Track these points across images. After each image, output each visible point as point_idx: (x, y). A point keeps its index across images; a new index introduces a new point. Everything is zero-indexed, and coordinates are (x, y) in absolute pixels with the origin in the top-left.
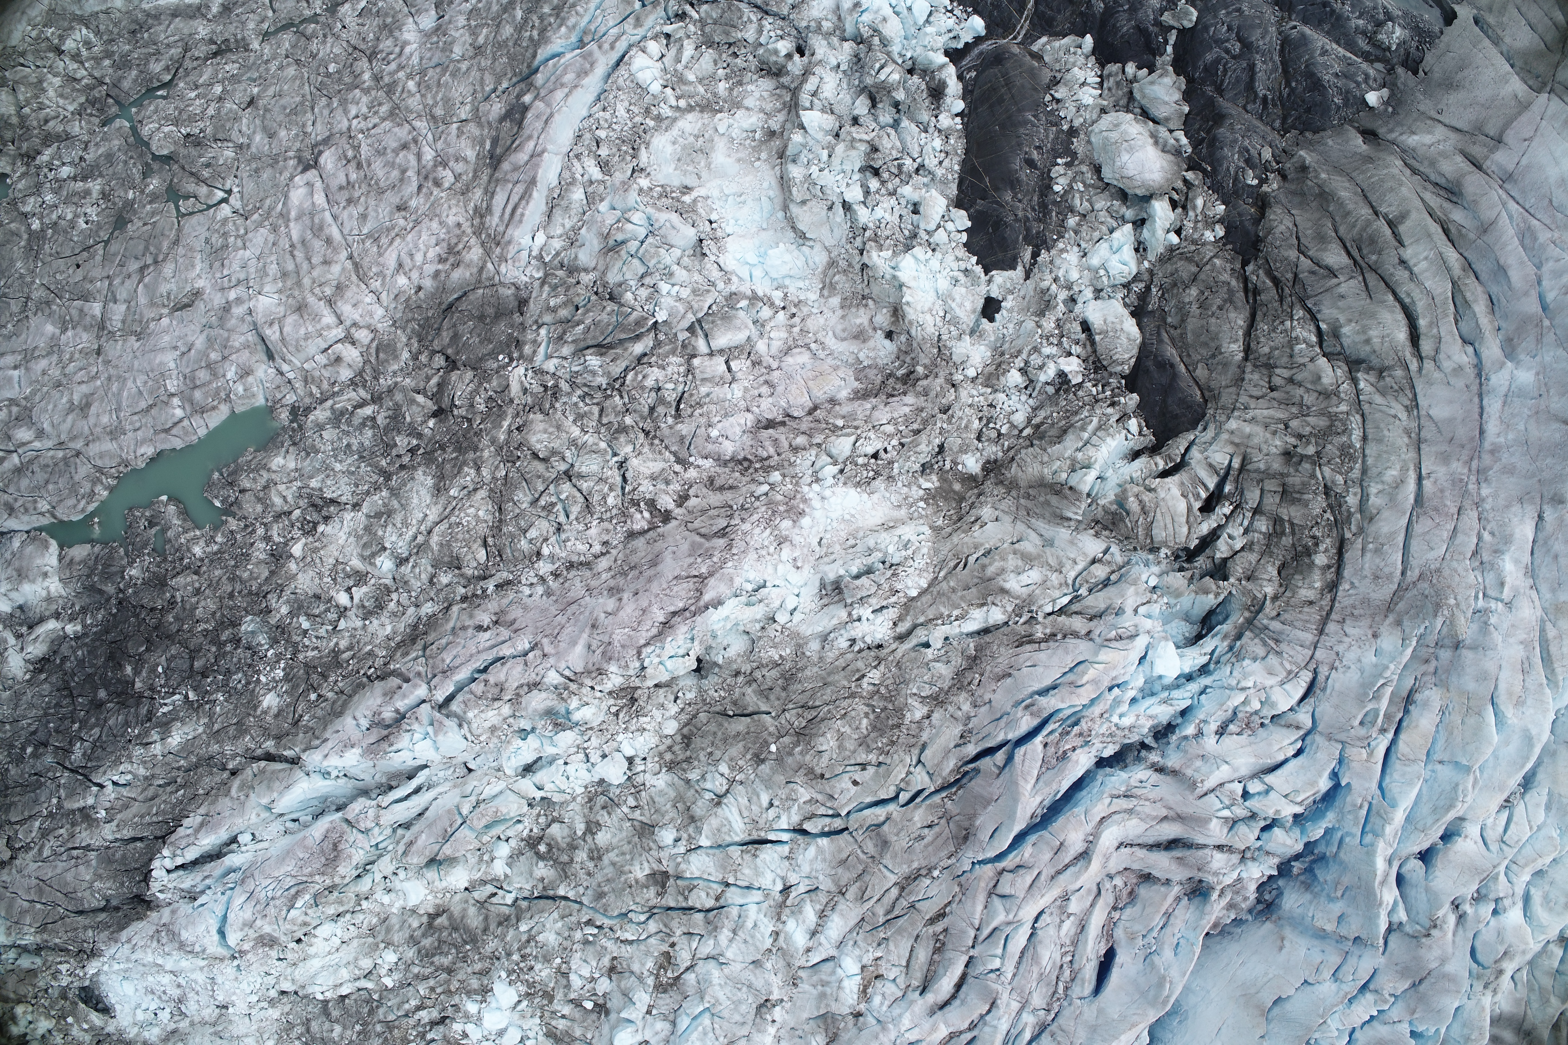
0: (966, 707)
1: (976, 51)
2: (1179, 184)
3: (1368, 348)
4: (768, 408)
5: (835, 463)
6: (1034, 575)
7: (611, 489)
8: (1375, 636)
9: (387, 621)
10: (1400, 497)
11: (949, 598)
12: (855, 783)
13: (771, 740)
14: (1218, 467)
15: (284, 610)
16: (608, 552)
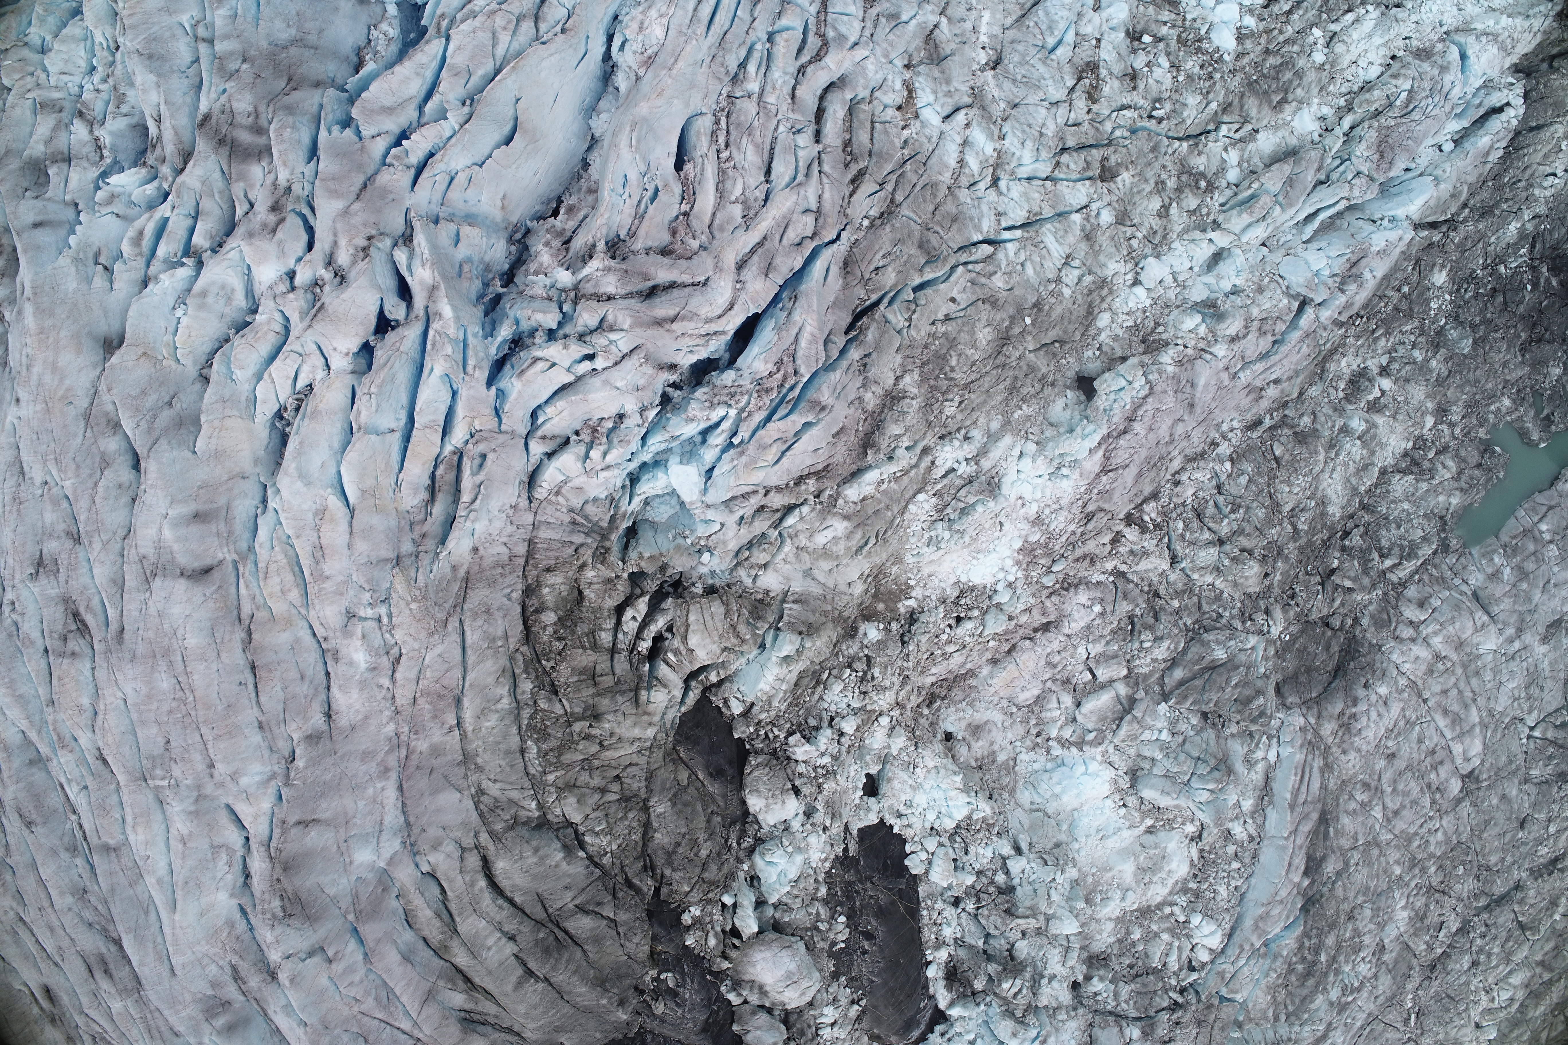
0: (868, 396)
1: (923, 1027)
2: (733, 954)
3: (534, 843)
4: (1053, 642)
5: (998, 605)
6: (821, 539)
7: (1182, 536)
8: (475, 550)
9: (1345, 370)
10: (478, 701)
11: (891, 499)
12: (953, 300)
13: (1030, 328)
14: (659, 687)
15: (1434, 363)
16: (1173, 475)
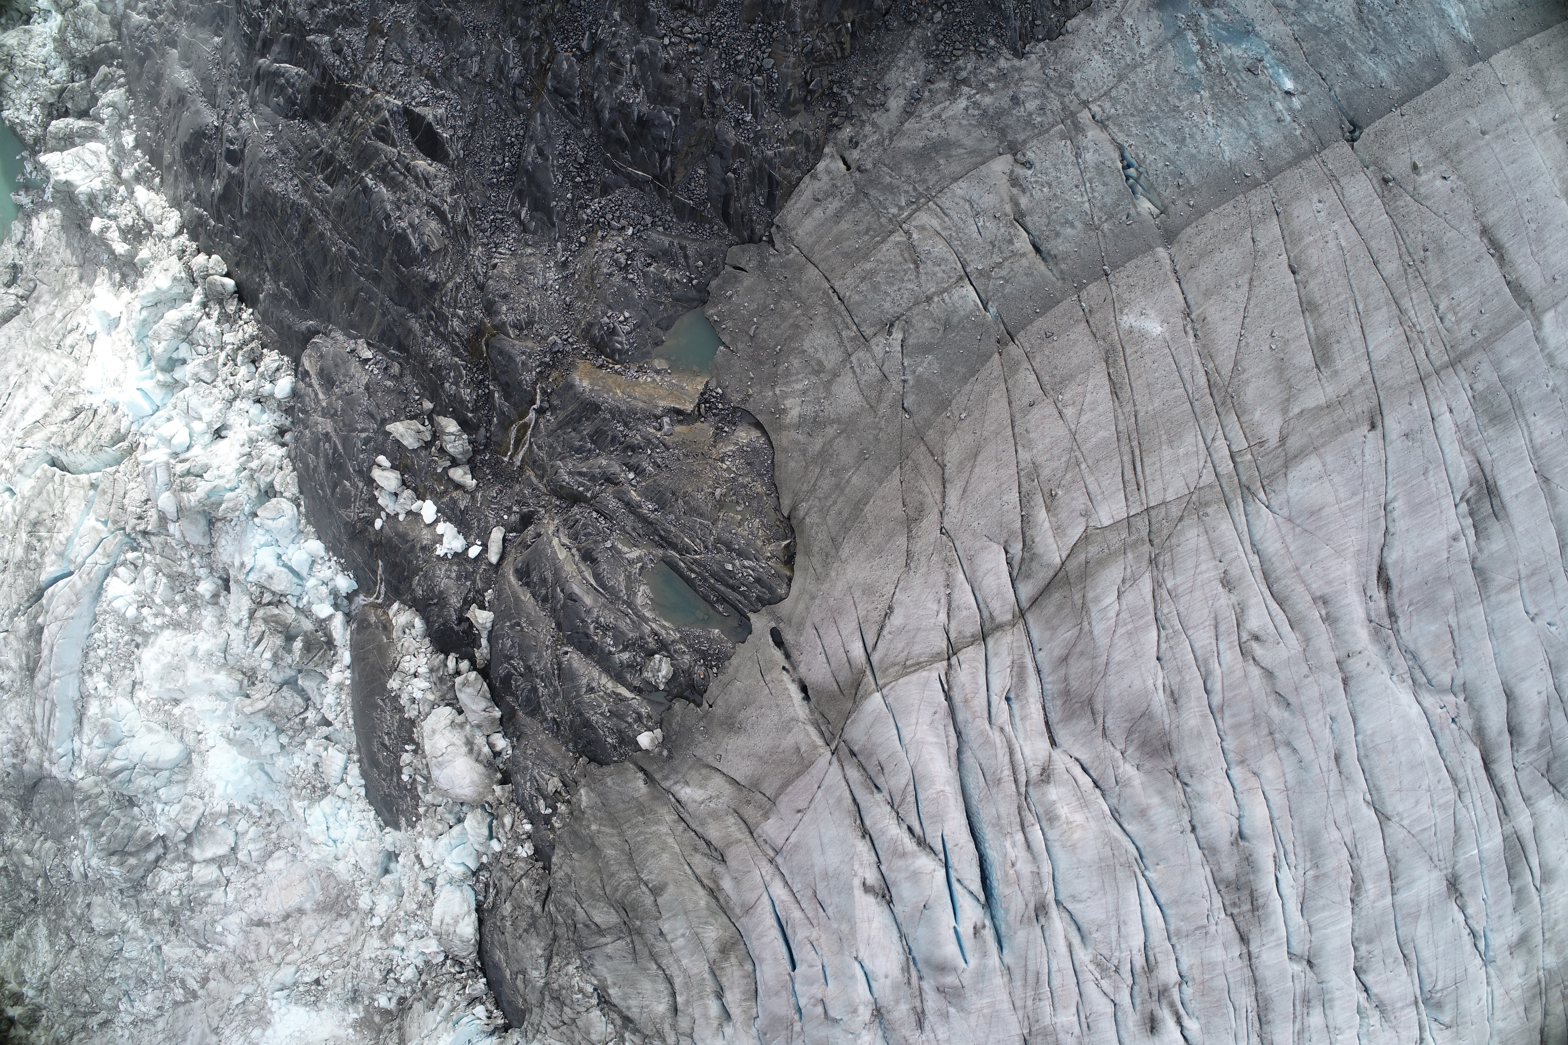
2: (490, 798)
4: (255, 909)
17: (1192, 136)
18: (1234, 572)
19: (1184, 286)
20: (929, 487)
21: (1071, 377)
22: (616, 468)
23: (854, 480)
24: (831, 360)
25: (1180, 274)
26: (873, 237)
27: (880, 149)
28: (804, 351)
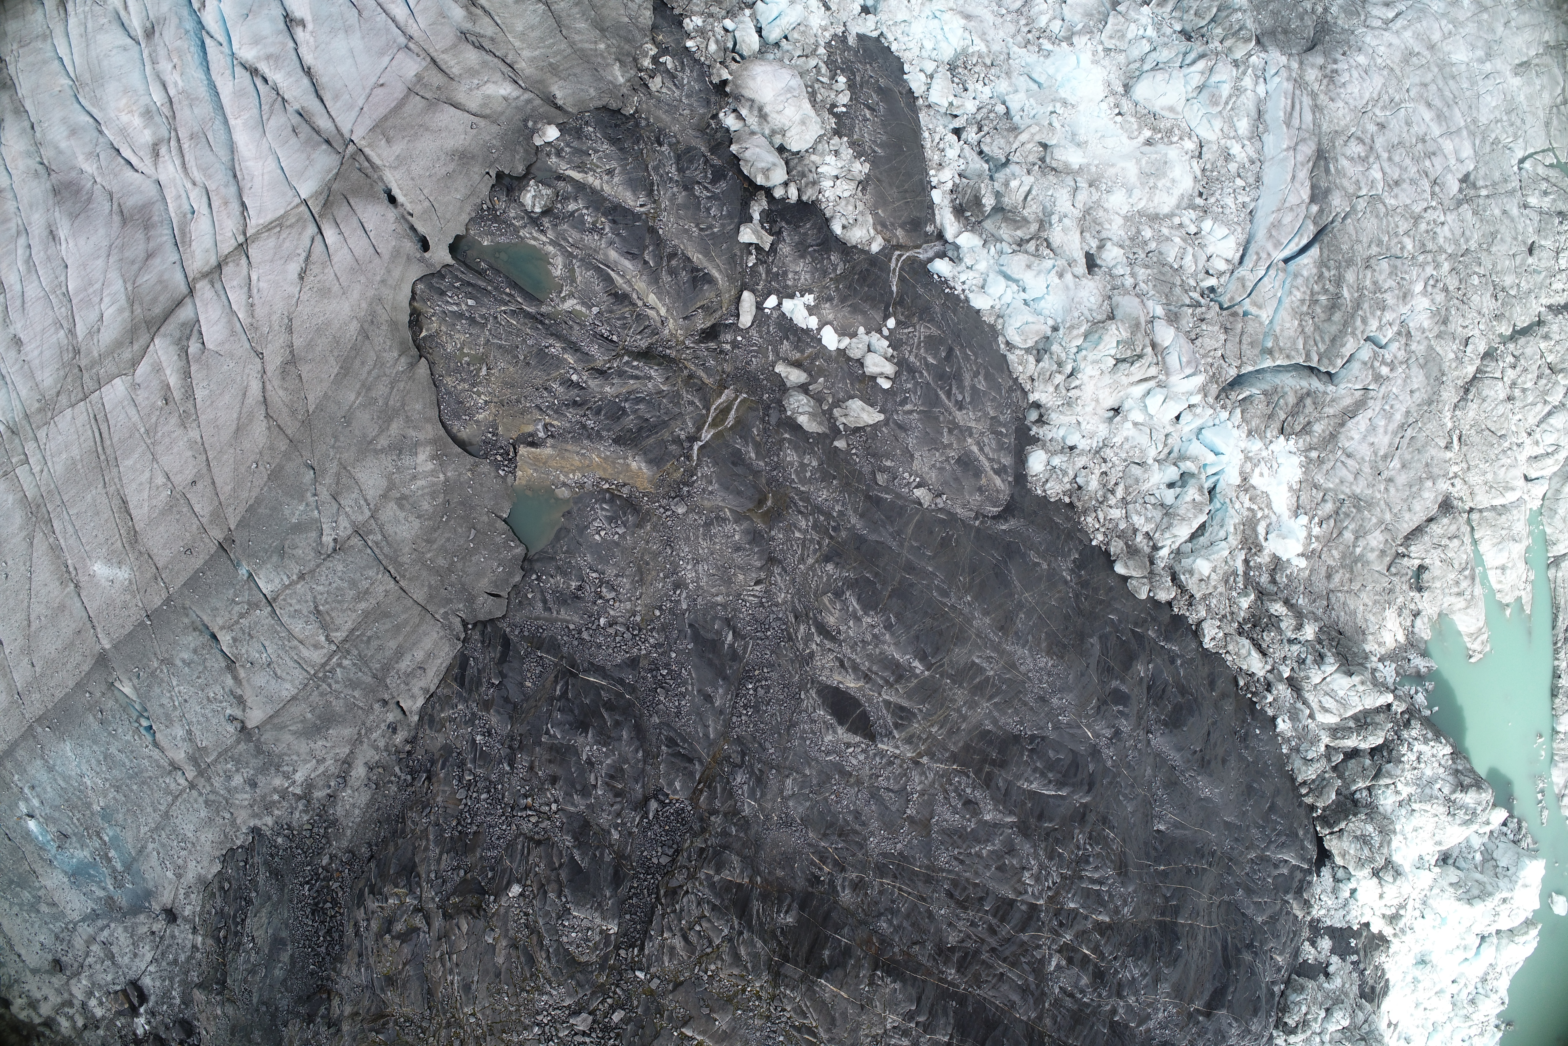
2: (734, 67)
17: (99, 762)
18: (13, 353)
19: (85, 614)
20: (278, 395)
21: (163, 513)
22: (593, 384)
23: (352, 397)
24: (390, 511)
25: (89, 625)
26: (362, 634)
27: (368, 725)
28: (419, 517)
